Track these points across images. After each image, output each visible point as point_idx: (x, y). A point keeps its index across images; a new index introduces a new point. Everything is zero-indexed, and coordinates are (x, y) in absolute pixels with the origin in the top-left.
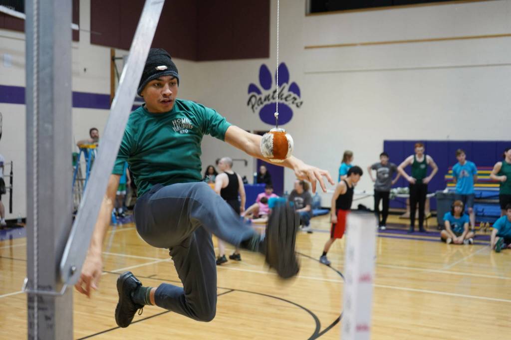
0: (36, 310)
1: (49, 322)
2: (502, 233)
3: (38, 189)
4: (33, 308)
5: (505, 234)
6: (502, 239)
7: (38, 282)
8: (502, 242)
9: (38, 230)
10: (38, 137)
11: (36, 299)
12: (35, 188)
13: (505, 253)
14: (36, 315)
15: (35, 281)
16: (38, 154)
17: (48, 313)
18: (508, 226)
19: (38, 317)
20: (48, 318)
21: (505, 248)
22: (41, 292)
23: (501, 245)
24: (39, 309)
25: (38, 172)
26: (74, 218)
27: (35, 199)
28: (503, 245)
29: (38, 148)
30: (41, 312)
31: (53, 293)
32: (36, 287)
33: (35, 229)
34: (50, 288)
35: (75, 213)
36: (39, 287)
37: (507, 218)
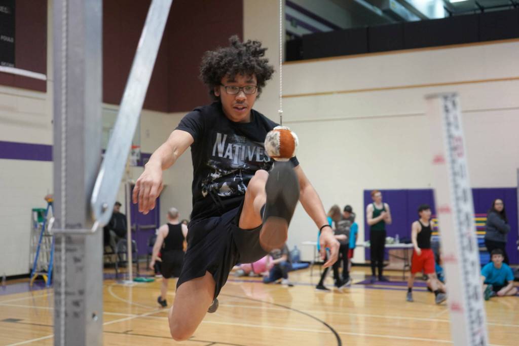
0: (63, 251)
1: (79, 264)
2: (490, 281)
3: (66, 119)
4: (60, 250)
5: (493, 282)
6: (491, 286)
7: (66, 221)
8: (491, 290)
9: (66, 163)
10: (67, 62)
11: (63, 239)
12: (64, 116)
13: (495, 301)
14: (63, 258)
15: (63, 219)
16: (67, 81)
17: (78, 254)
18: (494, 273)
19: (66, 260)
20: (77, 260)
21: (493, 296)
22: (69, 230)
23: (490, 292)
24: (67, 250)
25: (67, 100)
26: (102, 159)
27: (64, 129)
28: (492, 293)
29: (67, 74)
30: (69, 254)
31: (83, 230)
32: (63, 225)
33: (63, 161)
34: (80, 226)
35: (104, 151)
36: (67, 226)
37: (493, 265)
